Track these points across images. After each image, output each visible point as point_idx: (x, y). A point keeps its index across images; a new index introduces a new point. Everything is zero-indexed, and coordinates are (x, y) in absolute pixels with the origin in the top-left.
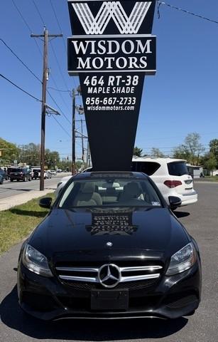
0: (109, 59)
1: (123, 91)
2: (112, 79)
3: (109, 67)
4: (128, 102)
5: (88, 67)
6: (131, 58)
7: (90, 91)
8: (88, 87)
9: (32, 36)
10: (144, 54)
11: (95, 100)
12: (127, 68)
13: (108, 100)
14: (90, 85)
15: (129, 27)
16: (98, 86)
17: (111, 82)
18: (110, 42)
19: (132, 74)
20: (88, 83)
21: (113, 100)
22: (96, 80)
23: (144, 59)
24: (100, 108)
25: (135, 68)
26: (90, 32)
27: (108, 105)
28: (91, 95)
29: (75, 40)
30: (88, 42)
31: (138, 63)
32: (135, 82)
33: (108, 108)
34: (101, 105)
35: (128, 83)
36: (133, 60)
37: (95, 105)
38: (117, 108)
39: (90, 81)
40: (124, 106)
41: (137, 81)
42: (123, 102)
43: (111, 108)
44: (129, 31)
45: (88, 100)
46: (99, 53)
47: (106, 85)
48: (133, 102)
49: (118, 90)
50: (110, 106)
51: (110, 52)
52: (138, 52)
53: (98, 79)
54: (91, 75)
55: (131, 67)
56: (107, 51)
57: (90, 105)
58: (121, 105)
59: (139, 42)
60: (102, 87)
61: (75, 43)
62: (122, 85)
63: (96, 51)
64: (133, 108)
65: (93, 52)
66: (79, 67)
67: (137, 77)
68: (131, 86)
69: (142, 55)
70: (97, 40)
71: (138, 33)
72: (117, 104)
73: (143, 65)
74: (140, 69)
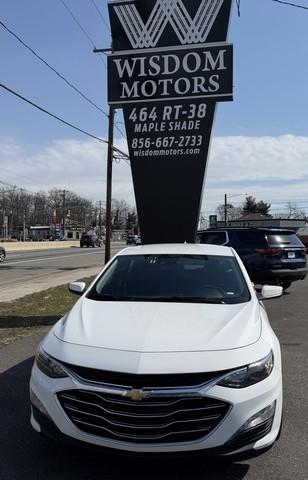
0: (165, 81)
1: (184, 127)
2: (168, 111)
3: (165, 93)
4: (191, 142)
5: (136, 95)
6: (196, 79)
7: (137, 128)
8: (134, 124)
9: (95, 51)
10: (216, 71)
11: (144, 141)
12: (190, 93)
13: (162, 140)
14: (138, 121)
15: (194, 34)
16: (149, 121)
17: (166, 115)
18: (166, 57)
19: (198, 102)
20: (134, 118)
21: (170, 141)
22: (146, 114)
23: (214, 79)
24: (151, 153)
25: (202, 93)
26: (139, 44)
27: (162, 148)
28: (140, 135)
29: (117, 57)
30: (135, 60)
31: (207, 85)
32: (201, 113)
33: (162, 152)
34: (153, 148)
35: (191, 114)
36: (199, 81)
37: (144, 149)
38: (175, 152)
39: (138, 116)
40: (185, 148)
41: (204, 111)
42: (184, 143)
43: (167, 153)
44: (193, 39)
45: (135, 141)
46: (151, 74)
47: (159, 119)
48: (197, 142)
49: (177, 126)
50: (165, 149)
51: (166, 72)
52: (206, 69)
53: (149, 112)
54: (139, 107)
55: (196, 91)
56: (162, 70)
57: (137, 149)
58: (180, 148)
59: (208, 55)
60: (154, 122)
61: (117, 62)
62: (183, 118)
63: (146, 72)
64: (197, 151)
65: (143, 74)
66: (123, 96)
67: (205, 105)
68: (196, 118)
69: (212, 72)
70: (148, 55)
71: (206, 41)
72: (175, 147)
73: (213, 88)
74: (209, 93)
